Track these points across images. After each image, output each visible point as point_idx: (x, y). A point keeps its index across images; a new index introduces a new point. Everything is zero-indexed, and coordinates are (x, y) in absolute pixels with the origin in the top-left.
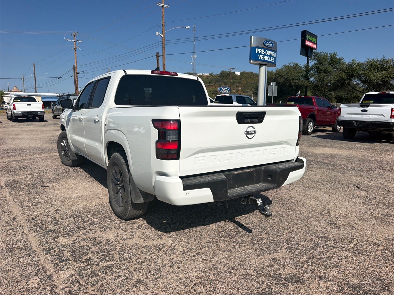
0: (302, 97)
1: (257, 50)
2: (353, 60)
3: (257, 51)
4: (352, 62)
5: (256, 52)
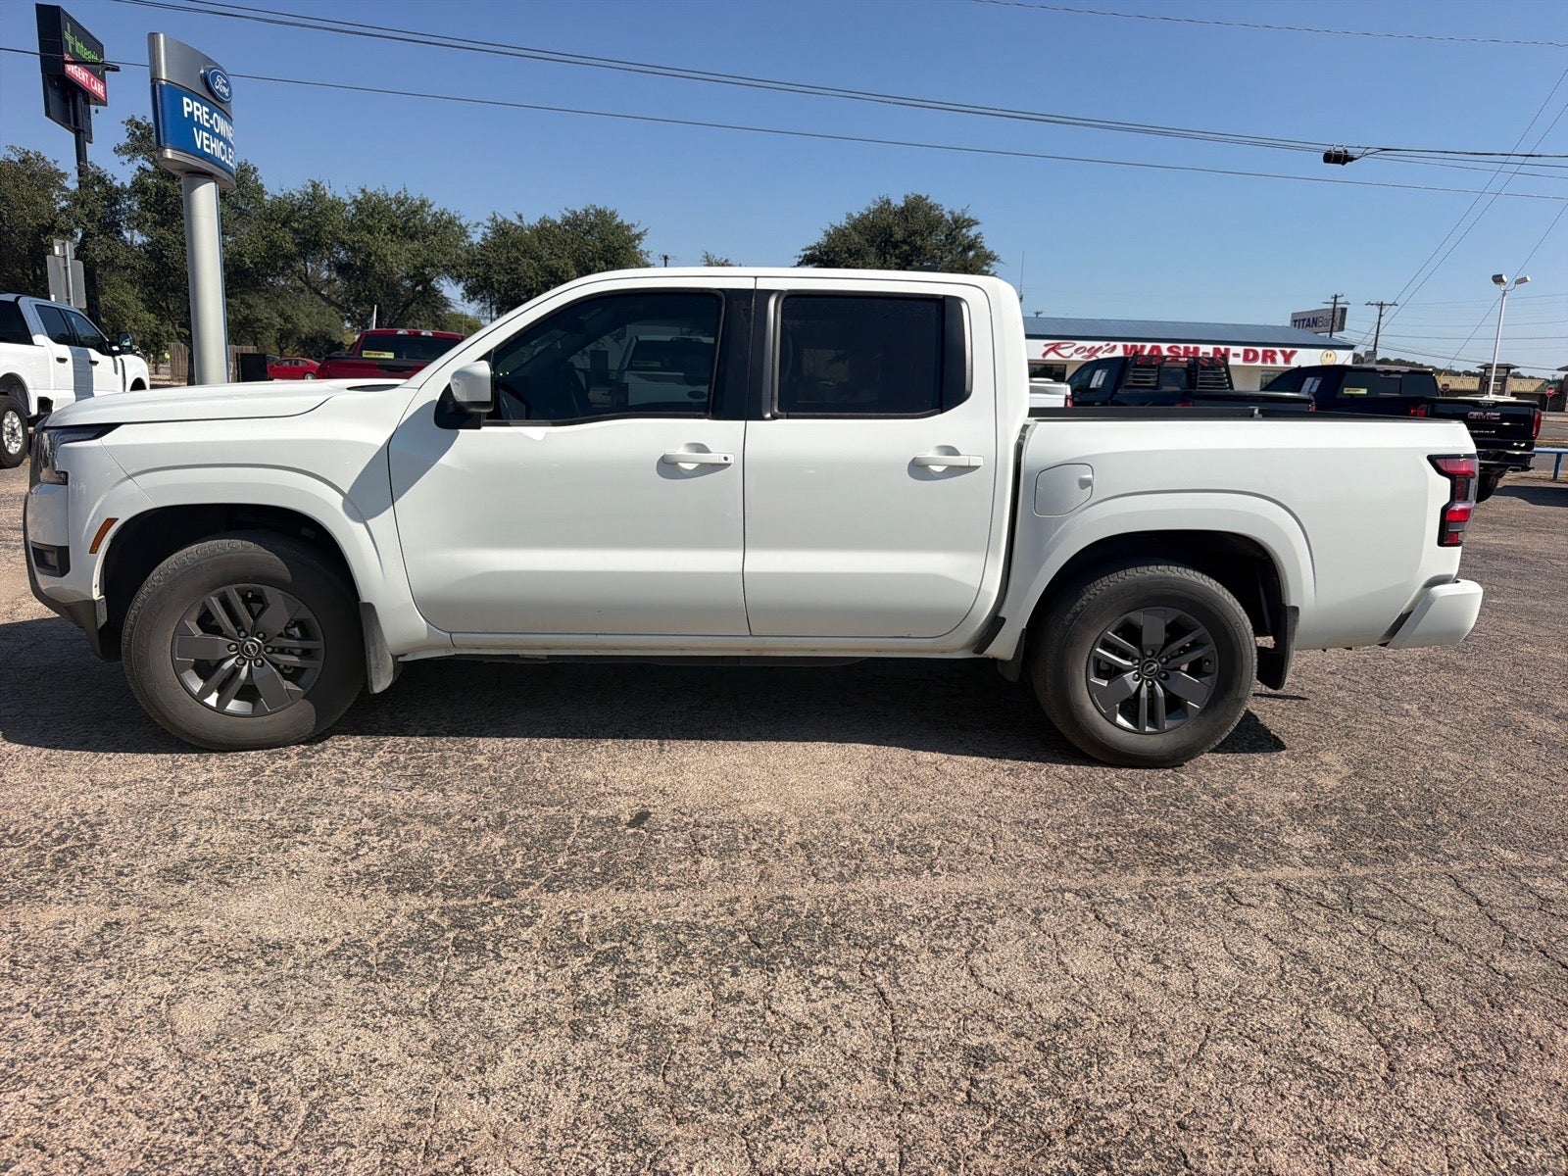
0: (423, 334)
1: (188, 105)
2: (315, 186)
3: (186, 109)
4: (310, 190)
5: (186, 115)
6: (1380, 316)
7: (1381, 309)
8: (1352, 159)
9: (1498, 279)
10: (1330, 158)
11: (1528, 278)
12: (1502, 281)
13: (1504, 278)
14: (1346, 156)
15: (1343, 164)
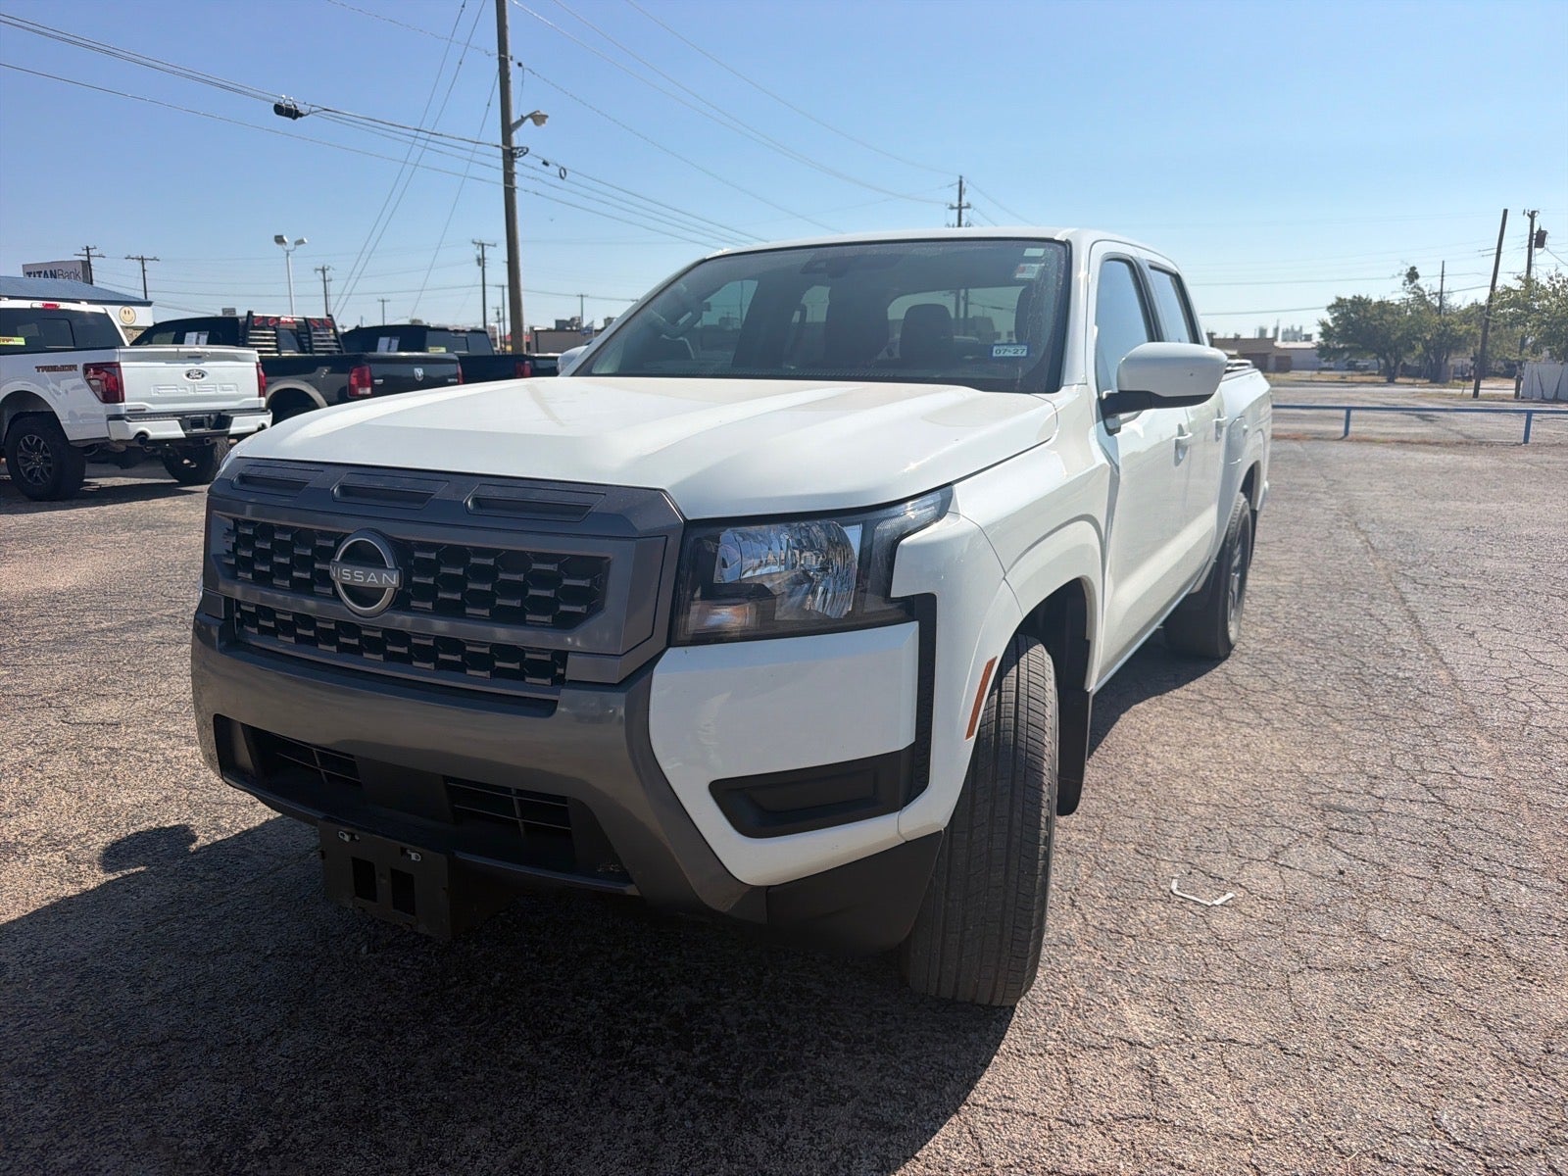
6: (144, 271)
7: (143, 263)
8: (301, 115)
9: (279, 240)
10: (279, 110)
11: (305, 240)
12: (283, 241)
13: (285, 238)
14: (297, 111)
15: (294, 118)
